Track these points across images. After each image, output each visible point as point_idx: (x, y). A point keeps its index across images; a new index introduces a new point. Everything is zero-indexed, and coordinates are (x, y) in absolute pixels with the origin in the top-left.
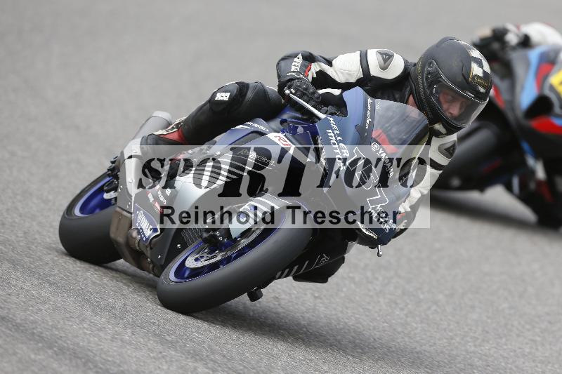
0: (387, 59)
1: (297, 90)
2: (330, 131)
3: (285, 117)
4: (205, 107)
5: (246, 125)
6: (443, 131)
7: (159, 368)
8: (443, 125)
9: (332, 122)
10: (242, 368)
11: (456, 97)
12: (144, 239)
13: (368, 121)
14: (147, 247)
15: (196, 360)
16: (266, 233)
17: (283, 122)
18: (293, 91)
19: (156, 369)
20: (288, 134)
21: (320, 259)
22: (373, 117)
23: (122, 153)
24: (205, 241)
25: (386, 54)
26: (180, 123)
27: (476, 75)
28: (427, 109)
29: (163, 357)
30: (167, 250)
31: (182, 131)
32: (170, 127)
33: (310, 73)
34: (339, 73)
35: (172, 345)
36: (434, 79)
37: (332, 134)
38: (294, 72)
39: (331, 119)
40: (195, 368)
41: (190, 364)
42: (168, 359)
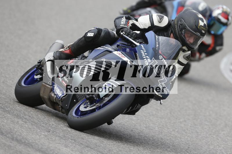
1: (126, 33)
2: (142, 51)
3: (118, 43)
4: (82, 39)
5: (102, 47)
6: (186, 49)
7: (3, 122)
8: (187, 47)
9: (143, 47)
10: (37, 121)
11: (192, 35)
12: (58, 97)
13: (157, 46)
14: (60, 101)
15: (18, 118)
16: (116, 96)
17: (118, 46)
18: (124, 33)
19: (2, 122)
20: (123, 52)
21: (136, 106)
22: (159, 44)
23: (44, 59)
24: (87, 99)
25: (161, 16)
26: (70, 46)
27: (201, 26)
28: (179, 39)
29: (5, 117)
30: (70, 103)
31: (71, 49)
32: (66, 48)
33: (129, 25)
34: (140, 24)
35: (9, 112)
36: (183, 27)
37: (143, 52)
38: (122, 24)
39: (142, 46)
40: (18, 122)
41: (16, 120)
42: (7, 118)
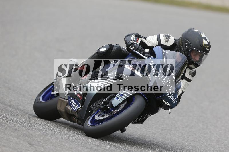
0: (168, 38)
4: (95, 55)
11: (197, 53)
12: (74, 109)
14: (76, 112)
18: (134, 48)
25: (167, 36)
27: (205, 44)
30: (85, 113)
